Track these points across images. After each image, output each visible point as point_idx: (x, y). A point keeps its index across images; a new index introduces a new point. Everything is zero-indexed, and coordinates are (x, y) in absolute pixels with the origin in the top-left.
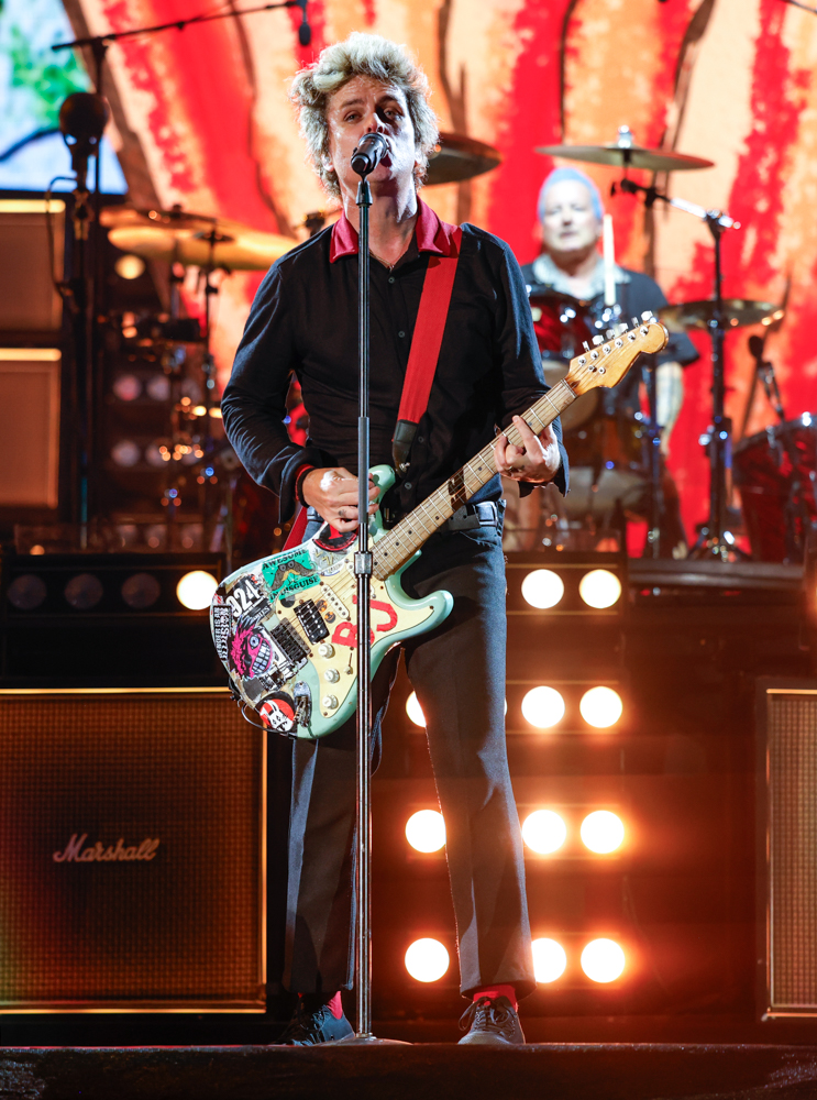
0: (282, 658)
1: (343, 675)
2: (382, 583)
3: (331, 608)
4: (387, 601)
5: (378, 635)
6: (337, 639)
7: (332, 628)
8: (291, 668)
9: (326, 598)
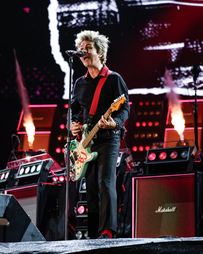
0: (72, 163)
1: (80, 168)
2: (85, 149)
3: (78, 154)
4: (85, 153)
5: (85, 160)
6: (79, 160)
7: (78, 158)
8: (73, 165)
9: (77, 152)
